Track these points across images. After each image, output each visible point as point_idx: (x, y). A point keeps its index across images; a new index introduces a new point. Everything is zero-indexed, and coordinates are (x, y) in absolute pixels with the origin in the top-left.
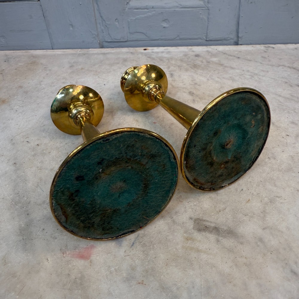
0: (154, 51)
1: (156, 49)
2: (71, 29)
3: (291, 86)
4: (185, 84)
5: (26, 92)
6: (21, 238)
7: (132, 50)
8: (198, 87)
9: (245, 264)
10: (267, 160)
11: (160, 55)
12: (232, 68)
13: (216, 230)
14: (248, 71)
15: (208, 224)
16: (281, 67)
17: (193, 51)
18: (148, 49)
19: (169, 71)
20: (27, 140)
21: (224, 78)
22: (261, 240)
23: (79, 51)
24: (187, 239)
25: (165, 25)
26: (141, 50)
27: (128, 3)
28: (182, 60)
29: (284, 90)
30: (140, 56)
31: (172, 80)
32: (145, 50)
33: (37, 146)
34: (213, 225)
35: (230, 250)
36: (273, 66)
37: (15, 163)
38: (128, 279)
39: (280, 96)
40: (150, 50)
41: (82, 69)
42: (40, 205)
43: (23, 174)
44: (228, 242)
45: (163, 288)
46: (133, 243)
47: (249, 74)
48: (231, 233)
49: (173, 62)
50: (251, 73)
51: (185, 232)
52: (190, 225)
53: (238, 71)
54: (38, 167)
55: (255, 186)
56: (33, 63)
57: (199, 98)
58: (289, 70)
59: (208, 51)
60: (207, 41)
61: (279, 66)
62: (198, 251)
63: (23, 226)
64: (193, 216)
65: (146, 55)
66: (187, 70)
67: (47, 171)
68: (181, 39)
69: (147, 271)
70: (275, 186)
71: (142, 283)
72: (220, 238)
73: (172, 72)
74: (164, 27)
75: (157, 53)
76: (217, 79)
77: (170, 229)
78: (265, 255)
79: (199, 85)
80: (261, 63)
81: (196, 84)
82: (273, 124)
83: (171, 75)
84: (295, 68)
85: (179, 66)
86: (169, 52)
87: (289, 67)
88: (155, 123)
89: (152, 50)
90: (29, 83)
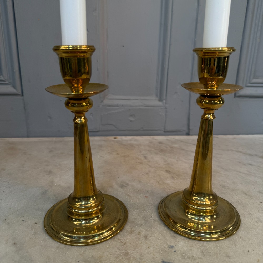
0: (123, 139)
1: (124, 138)
2: (49, 120)
3: (245, 165)
4: (159, 165)
5: (10, 174)
7: (103, 138)
8: (171, 166)
10: (256, 223)
11: (129, 142)
16: (230, 151)
17: (156, 140)
18: (118, 138)
19: (142, 154)
20: (22, 219)
23: (54, 139)
25: (132, 119)
26: (112, 138)
27: (102, 101)
28: (149, 146)
29: (241, 167)
30: (112, 143)
31: (148, 161)
32: (115, 138)
33: (35, 224)
36: (223, 150)
37: (15, 244)
40: (119, 138)
41: (62, 153)
43: (27, 254)
49: (143, 147)
54: (41, 246)
55: (257, 247)
56: (11, 149)
57: (176, 175)
58: (237, 153)
59: (167, 140)
60: (165, 132)
61: (228, 150)
65: (117, 142)
66: (157, 154)
67: (53, 250)
68: (144, 130)
74: (131, 121)
75: (127, 140)
76: (184, 160)
79: (172, 165)
81: (168, 164)
82: (246, 194)
83: (145, 158)
84: (241, 152)
85: (149, 151)
86: (136, 140)
87: (236, 151)
88: (146, 197)
89: (121, 138)
90: (11, 166)
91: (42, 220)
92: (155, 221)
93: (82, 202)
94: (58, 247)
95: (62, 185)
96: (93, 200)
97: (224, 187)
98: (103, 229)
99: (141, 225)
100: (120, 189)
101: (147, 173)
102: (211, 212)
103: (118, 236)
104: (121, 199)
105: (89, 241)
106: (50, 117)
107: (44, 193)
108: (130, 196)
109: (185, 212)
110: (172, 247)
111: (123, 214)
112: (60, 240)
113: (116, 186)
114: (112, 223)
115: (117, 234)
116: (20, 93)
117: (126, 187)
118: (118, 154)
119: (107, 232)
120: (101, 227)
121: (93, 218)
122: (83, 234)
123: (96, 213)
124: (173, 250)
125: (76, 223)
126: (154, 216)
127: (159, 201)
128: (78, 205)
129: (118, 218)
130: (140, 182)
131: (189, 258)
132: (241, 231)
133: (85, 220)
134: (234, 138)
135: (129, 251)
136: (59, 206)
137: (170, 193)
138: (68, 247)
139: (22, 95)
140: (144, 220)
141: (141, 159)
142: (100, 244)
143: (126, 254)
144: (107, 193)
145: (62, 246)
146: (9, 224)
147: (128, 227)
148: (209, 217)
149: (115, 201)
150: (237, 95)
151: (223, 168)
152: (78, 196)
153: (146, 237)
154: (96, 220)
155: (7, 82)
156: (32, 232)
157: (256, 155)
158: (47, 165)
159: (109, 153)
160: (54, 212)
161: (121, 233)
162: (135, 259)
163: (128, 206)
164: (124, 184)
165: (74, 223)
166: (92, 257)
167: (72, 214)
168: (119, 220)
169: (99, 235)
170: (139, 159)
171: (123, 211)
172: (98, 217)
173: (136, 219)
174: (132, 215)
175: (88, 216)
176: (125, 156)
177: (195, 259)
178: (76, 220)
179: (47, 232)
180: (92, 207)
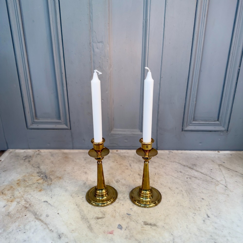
1: (122, 151)
2: (83, 141)
3: (178, 172)
4: (136, 170)
5: (68, 173)
6: (89, 229)
8: (141, 171)
9: (159, 233)
10: (167, 202)
11: (124, 154)
12: (155, 163)
13: (151, 224)
14: (161, 164)
15: (148, 223)
16: (175, 163)
21: (152, 167)
22: (164, 227)
24: (142, 227)
25: (126, 141)
26: (115, 151)
27: (110, 132)
28: (134, 158)
29: (175, 174)
30: (115, 154)
31: (131, 168)
32: (117, 151)
33: (83, 198)
34: (149, 223)
35: (155, 230)
36: (171, 162)
37: (77, 205)
38: (126, 238)
39: (173, 177)
41: (90, 161)
42: (91, 219)
43: (81, 209)
44: (154, 228)
45: (136, 240)
46: (126, 229)
47: (162, 165)
48: (155, 225)
49: (130, 158)
50: (163, 165)
51: (141, 225)
52: (143, 223)
53: (157, 164)
54: (86, 206)
55: (162, 211)
56: (66, 157)
58: (178, 164)
61: (174, 162)
62: (145, 230)
63: (88, 226)
64: (143, 221)
65: (118, 154)
66: (136, 163)
69: (131, 236)
70: (169, 211)
71: (130, 239)
72: (152, 227)
73: (130, 164)
75: (123, 153)
77: (136, 225)
78: (164, 230)
80: (167, 160)
82: (170, 188)
83: (130, 165)
84: (180, 164)
85: (133, 161)
86: (128, 153)
87: (178, 163)
88: (126, 188)
89: (120, 151)
90: (68, 168)
91: (85, 196)
92: (127, 198)
93: (100, 191)
94: (92, 207)
95: (92, 180)
96: (104, 190)
97: (162, 184)
98: (108, 201)
99: (122, 200)
100: (116, 183)
101: (129, 175)
102: (150, 196)
103: (113, 204)
104: (115, 188)
105: (103, 205)
106: (84, 140)
107: (85, 184)
108: (120, 187)
109: (139, 196)
110: (131, 209)
111: (116, 195)
112: (92, 204)
113: (114, 182)
114: (111, 199)
115: (113, 203)
116: (69, 128)
117: (118, 182)
118: (117, 163)
119: (109, 202)
120: (107, 200)
121: (104, 197)
122: (100, 202)
123: (105, 195)
124: (132, 210)
125: (98, 198)
126: (128, 196)
127: (131, 190)
128: (98, 192)
129: (113, 197)
130: (125, 180)
131: (136, 213)
132: (159, 205)
133: (101, 197)
134: (182, 153)
135: (116, 209)
136: (91, 191)
137: (137, 186)
138: (95, 207)
139: (71, 129)
140: (124, 198)
141: (128, 166)
142: (106, 207)
143: (115, 210)
144: (110, 185)
145: (93, 206)
146: (73, 197)
147: (117, 201)
148: (149, 199)
149: (113, 190)
150: (183, 130)
151: (166, 174)
152: (98, 188)
153: (123, 205)
154: (105, 198)
155: (63, 123)
156: (82, 201)
157: (187, 166)
158: (84, 169)
159: (113, 162)
160: (89, 193)
161: (114, 203)
162: (118, 212)
163: (118, 192)
164: (118, 181)
165: (97, 198)
166: (103, 211)
167: (96, 195)
168: (114, 198)
169: (106, 203)
170: (127, 166)
171: (116, 194)
172: (106, 196)
173: (120, 197)
174: (119, 196)
175: (102, 196)
176: (120, 164)
177: (138, 214)
178: (98, 197)
179: (87, 201)
180: (104, 193)
